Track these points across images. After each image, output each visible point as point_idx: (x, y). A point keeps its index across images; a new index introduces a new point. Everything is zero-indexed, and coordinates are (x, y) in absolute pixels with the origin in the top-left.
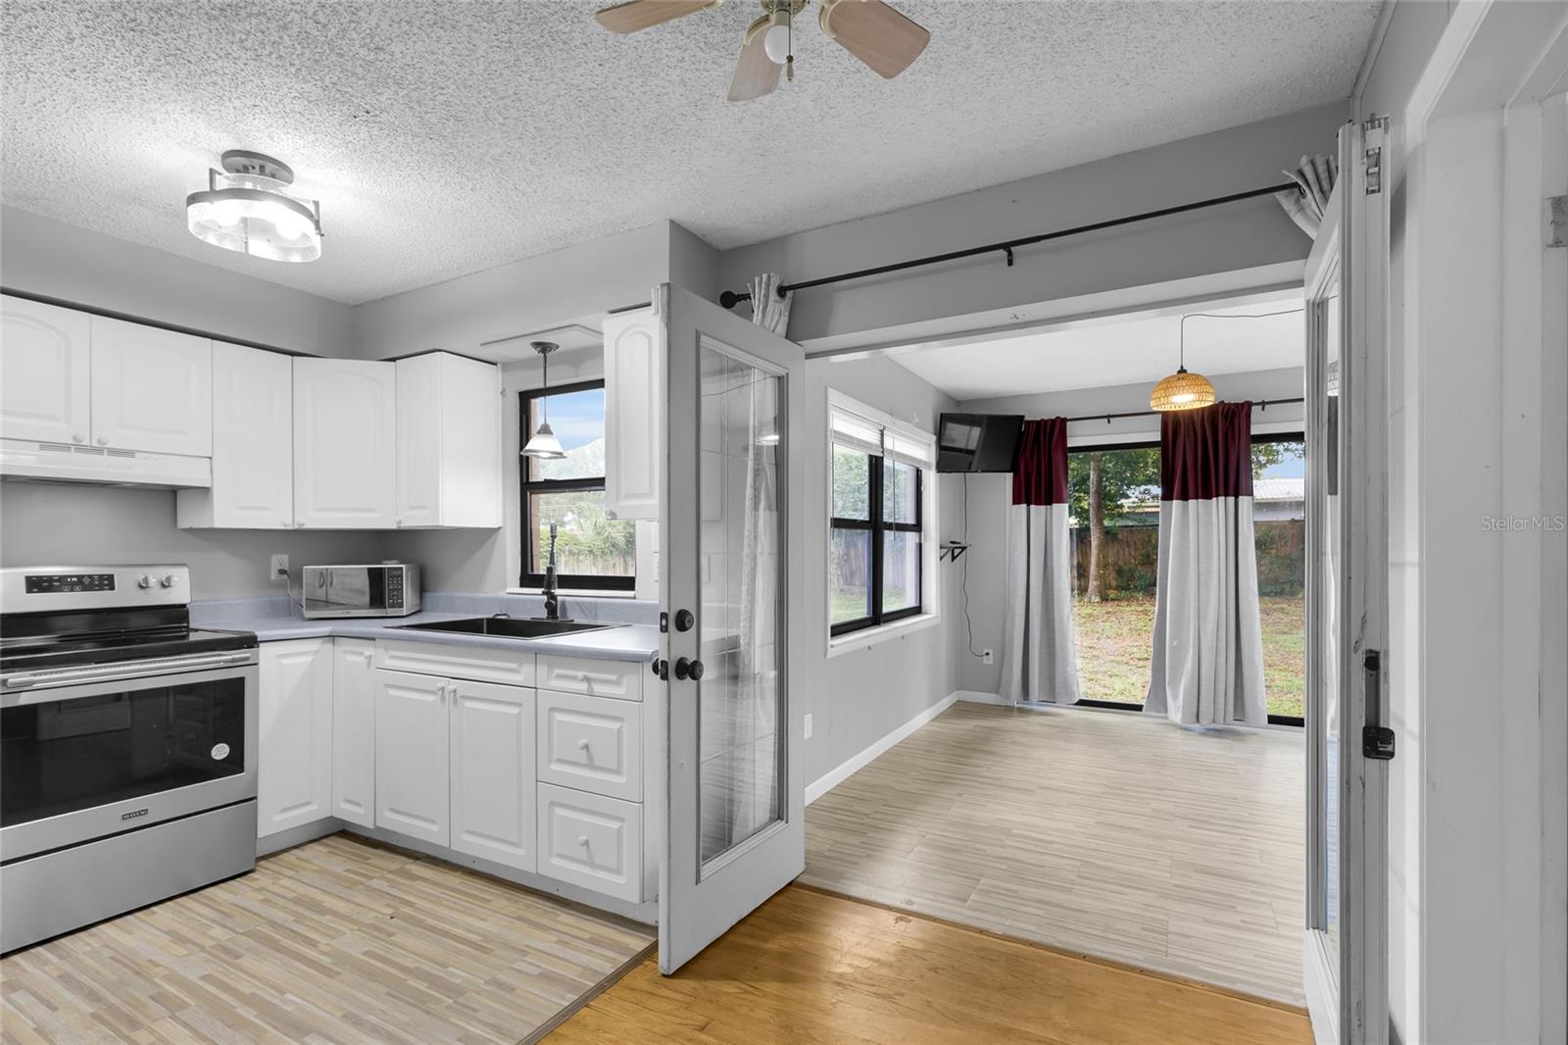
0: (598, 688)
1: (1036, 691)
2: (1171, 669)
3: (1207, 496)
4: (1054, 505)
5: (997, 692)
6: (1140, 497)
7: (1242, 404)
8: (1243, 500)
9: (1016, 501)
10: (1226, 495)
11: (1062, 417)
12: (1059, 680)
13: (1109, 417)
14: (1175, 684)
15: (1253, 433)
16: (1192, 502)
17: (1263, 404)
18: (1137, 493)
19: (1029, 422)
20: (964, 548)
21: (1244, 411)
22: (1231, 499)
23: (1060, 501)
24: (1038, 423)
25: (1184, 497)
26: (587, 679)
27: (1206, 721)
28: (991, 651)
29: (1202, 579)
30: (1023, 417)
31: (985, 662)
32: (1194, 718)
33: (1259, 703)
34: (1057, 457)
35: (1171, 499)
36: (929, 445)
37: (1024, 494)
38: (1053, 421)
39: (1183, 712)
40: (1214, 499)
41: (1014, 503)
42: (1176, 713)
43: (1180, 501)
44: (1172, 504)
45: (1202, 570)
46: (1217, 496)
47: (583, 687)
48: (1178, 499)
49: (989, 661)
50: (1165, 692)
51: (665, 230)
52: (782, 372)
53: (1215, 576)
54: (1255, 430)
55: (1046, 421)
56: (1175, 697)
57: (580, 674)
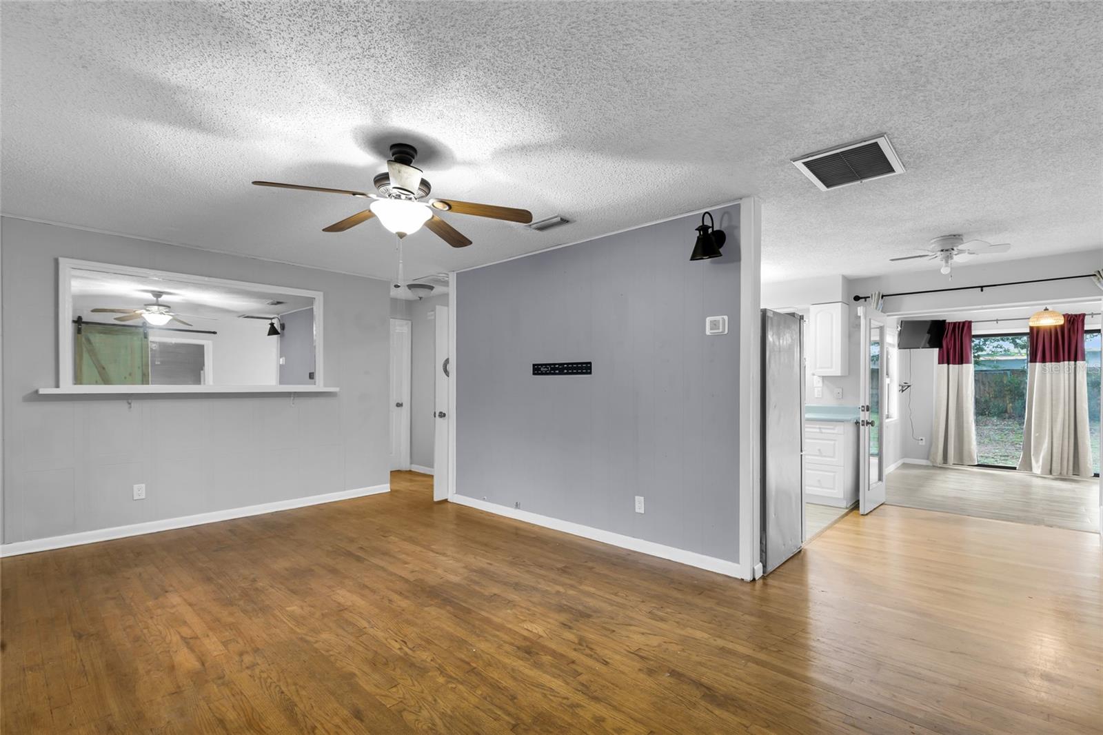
0: (823, 431)
1: (952, 458)
2: (1035, 447)
3: (1057, 360)
4: (964, 365)
5: (928, 459)
6: (993, 350)
7: (1080, 315)
8: (1079, 363)
9: (941, 362)
10: (1069, 360)
11: (969, 320)
12: (966, 453)
13: (997, 320)
14: (1037, 454)
15: (1085, 329)
16: (1048, 364)
17: (1092, 315)
18: (991, 347)
19: (949, 323)
20: (909, 386)
21: (1081, 318)
22: (1072, 363)
23: (968, 362)
24: (955, 324)
25: (1044, 360)
26: (820, 428)
27: (1055, 473)
28: (923, 438)
29: (1054, 402)
30: (945, 321)
31: (920, 444)
32: (1048, 472)
33: (1088, 465)
34: (966, 340)
35: (1035, 362)
36: (894, 336)
37: (945, 359)
38: (964, 323)
39: (1042, 469)
40: (1062, 363)
41: (939, 363)
42: (1037, 468)
43: (1041, 364)
44: (1035, 365)
45: (1054, 398)
46: (1064, 360)
47: (818, 430)
48: (1039, 362)
49: (923, 443)
50: (1031, 460)
51: (840, 280)
52: (882, 325)
53: (1062, 401)
54: (1086, 328)
55: (959, 323)
56: (1037, 461)
57: (818, 426)
